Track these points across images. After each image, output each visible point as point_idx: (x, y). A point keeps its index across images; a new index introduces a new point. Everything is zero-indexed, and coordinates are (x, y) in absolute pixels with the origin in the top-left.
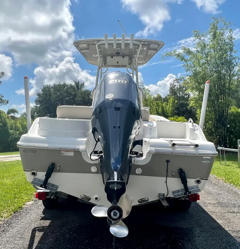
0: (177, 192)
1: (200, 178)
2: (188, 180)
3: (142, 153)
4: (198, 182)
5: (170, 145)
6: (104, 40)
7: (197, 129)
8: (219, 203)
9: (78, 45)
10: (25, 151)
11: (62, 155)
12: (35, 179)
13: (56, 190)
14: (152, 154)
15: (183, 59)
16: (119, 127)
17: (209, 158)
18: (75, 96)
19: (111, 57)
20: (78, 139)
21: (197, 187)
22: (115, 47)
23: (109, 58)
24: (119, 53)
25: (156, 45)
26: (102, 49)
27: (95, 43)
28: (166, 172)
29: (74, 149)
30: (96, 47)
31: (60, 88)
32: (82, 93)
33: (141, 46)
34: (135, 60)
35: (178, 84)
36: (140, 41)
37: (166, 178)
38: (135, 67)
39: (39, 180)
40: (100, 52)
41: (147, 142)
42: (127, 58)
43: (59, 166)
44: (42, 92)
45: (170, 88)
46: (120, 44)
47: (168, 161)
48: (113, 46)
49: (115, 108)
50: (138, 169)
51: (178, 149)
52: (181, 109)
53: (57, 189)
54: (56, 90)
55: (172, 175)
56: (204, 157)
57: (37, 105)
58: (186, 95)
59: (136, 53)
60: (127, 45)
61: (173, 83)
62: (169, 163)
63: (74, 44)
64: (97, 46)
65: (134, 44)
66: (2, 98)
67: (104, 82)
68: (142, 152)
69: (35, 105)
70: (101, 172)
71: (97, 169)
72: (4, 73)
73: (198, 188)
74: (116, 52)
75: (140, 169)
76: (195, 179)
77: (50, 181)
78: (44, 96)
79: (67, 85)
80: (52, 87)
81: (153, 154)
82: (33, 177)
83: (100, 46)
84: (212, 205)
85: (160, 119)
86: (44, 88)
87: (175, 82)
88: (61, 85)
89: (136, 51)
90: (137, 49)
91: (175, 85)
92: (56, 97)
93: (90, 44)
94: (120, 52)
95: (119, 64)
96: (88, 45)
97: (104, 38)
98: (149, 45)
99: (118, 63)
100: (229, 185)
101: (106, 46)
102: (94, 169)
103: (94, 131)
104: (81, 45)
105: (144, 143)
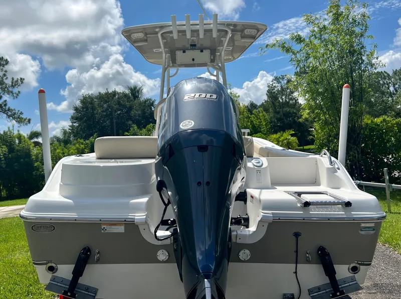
0: (318, 290)
1: (357, 263)
2: (336, 267)
3: (247, 216)
4: (355, 270)
5: (299, 205)
6: (171, 26)
7: (339, 169)
8: (376, 285)
9: (130, 35)
10: (34, 228)
11: (103, 231)
12: (53, 279)
13: (95, 297)
14: (267, 224)
15: (288, 50)
16: (208, 183)
17: (373, 225)
18: (131, 108)
19: (182, 51)
20: (131, 201)
21: (353, 279)
22: (188, 36)
23: (179, 54)
24: (195, 45)
25: (254, 30)
26: (169, 39)
27: (157, 30)
28: (295, 254)
29: (125, 221)
30: (158, 37)
31: (108, 98)
32: (140, 104)
33: (230, 32)
34: (221, 54)
35: (279, 85)
36: (228, 25)
37: (295, 265)
38: (220, 65)
39: (63, 280)
40: (165, 45)
41: (256, 198)
42: (207, 53)
43: (98, 253)
44: (81, 105)
45: (268, 91)
46: (197, 31)
47: (297, 235)
48: (186, 35)
49: (198, 146)
50: (242, 252)
51: (314, 212)
52: (285, 120)
53: (96, 294)
54: (101, 101)
55: (307, 260)
56: (363, 225)
57: (75, 124)
58: (291, 99)
59: (221, 43)
60: (208, 32)
61: (271, 83)
62: (299, 238)
63: (123, 33)
64: (159, 35)
65: (219, 31)
66: (21, 116)
67: (175, 98)
68: (247, 214)
69: (71, 124)
70: (177, 259)
71: (167, 254)
72: (24, 79)
73: (355, 282)
74: (190, 43)
75: (247, 252)
76: (348, 266)
77: (83, 280)
78: (85, 110)
79: (118, 94)
80: (96, 98)
81: (269, 224)
82: (49, 275)
83: (164, 35)
84: (364, 291)
85: (264, 144)
86: (84, 99)
87: (275, 82)
88: (110, 94)
89: (222, 41)
90: (222, 37)
91: (275, 87)
92: (102, 112)
93: (149, 33)
94: (197, 43)
95: (195, 62)
96: (146, 34)
97: (170, 23)
98: (242, 31)
99: (193, 60)
100: (383, 247)
101: (175, 35)
102: (162, 255)
103: (161, 186)
104: (133, 34)
105: (249, 198)
